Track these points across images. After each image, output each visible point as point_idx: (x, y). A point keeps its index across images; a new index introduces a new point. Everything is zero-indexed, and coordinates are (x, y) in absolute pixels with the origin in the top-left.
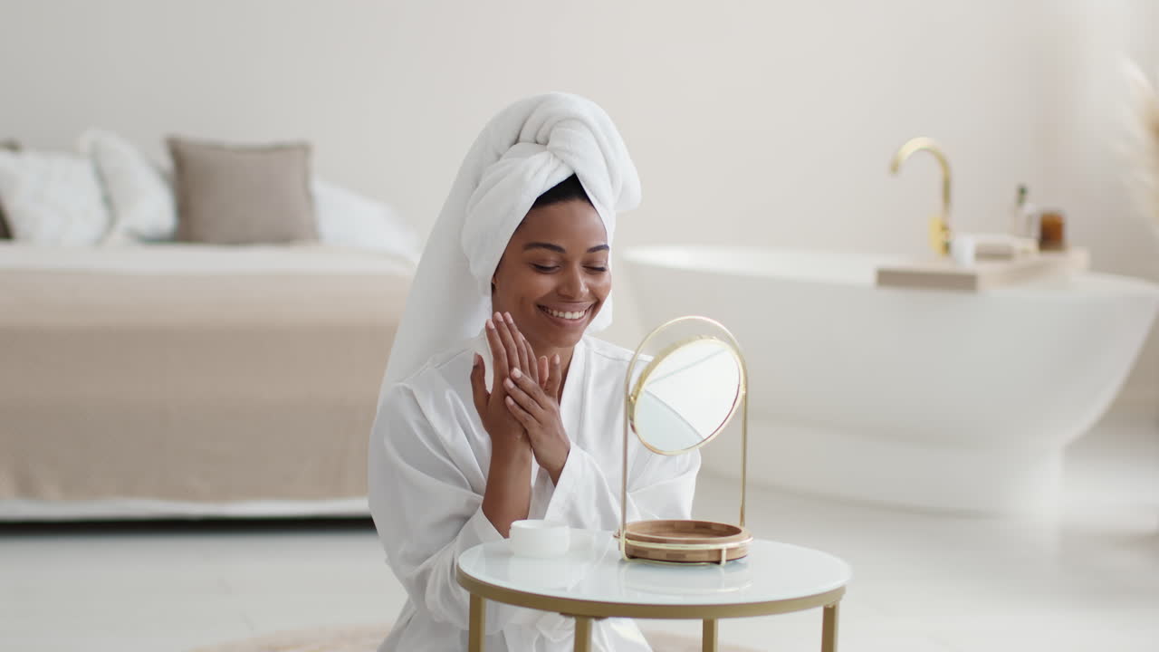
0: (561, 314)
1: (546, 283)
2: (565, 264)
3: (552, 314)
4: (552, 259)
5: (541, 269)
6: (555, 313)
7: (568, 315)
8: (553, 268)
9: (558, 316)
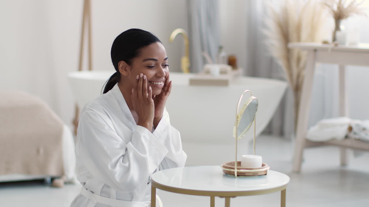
0: (157, 83)
1: (152, 73)
2: (157, 65)
3: (153, 84)
4: (153, 63)
5: (150, 67)
6: (155, 83)
7: (159, 83)
8: (153, 67)
9: (156, 84)
